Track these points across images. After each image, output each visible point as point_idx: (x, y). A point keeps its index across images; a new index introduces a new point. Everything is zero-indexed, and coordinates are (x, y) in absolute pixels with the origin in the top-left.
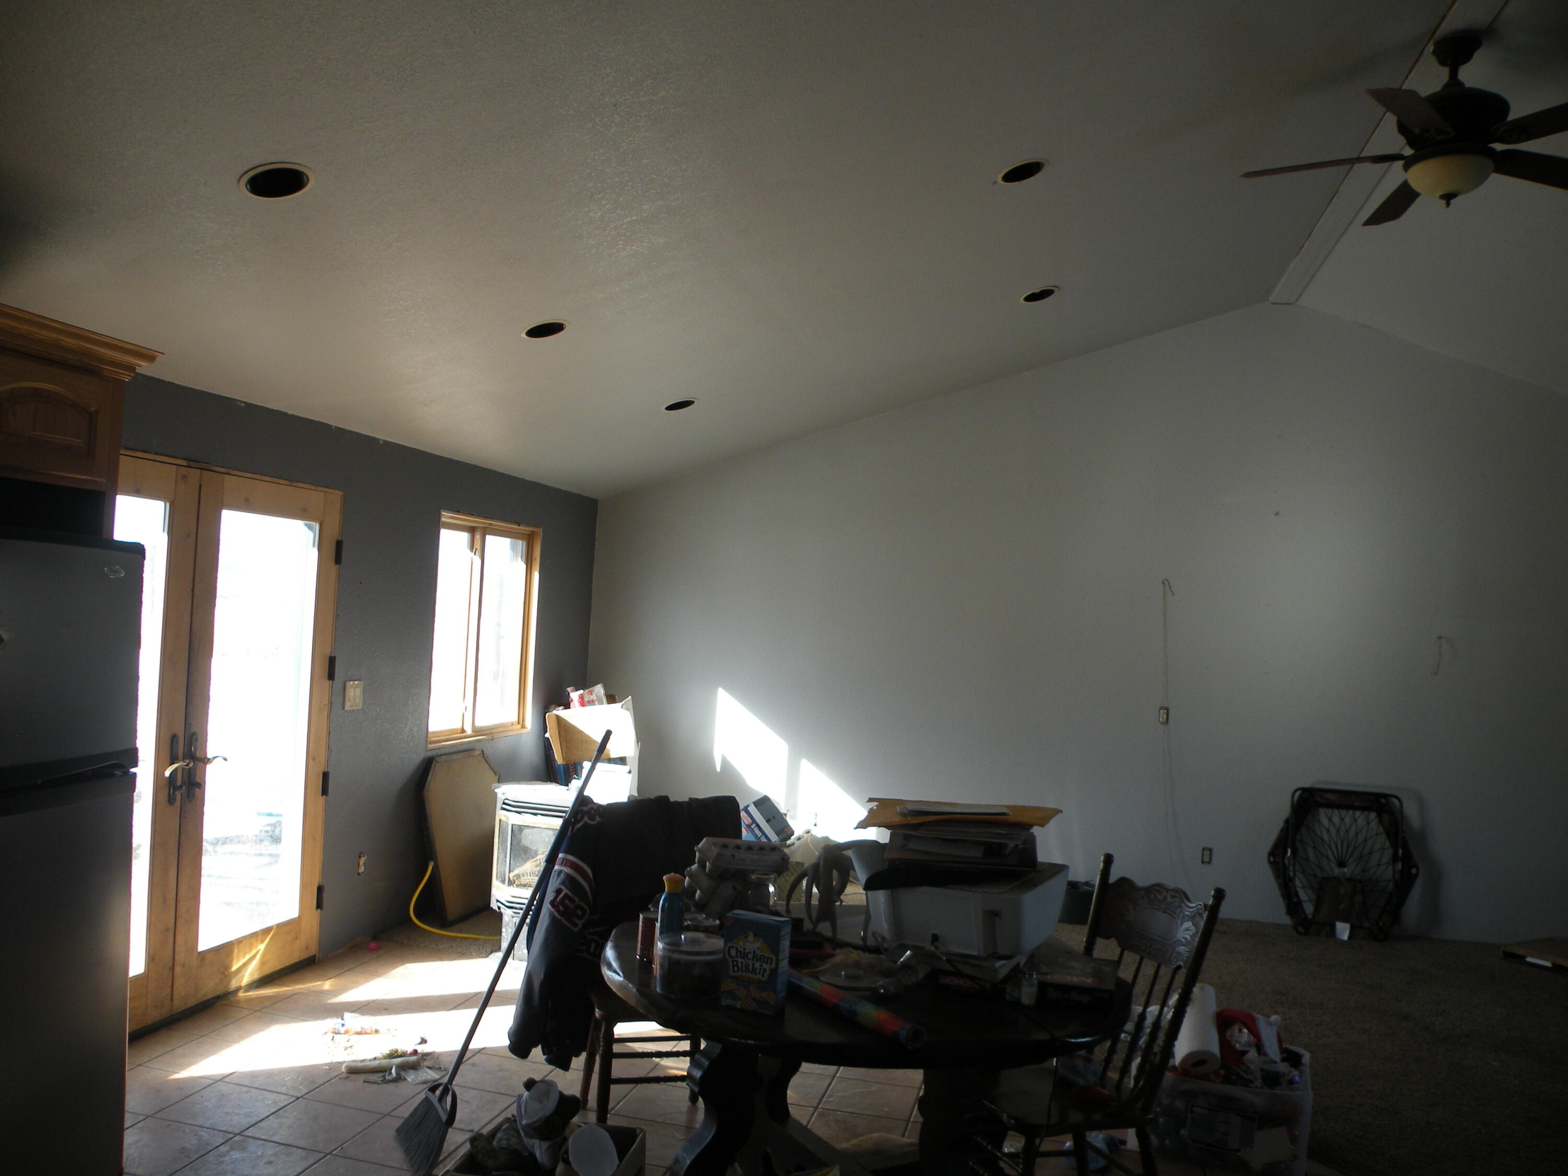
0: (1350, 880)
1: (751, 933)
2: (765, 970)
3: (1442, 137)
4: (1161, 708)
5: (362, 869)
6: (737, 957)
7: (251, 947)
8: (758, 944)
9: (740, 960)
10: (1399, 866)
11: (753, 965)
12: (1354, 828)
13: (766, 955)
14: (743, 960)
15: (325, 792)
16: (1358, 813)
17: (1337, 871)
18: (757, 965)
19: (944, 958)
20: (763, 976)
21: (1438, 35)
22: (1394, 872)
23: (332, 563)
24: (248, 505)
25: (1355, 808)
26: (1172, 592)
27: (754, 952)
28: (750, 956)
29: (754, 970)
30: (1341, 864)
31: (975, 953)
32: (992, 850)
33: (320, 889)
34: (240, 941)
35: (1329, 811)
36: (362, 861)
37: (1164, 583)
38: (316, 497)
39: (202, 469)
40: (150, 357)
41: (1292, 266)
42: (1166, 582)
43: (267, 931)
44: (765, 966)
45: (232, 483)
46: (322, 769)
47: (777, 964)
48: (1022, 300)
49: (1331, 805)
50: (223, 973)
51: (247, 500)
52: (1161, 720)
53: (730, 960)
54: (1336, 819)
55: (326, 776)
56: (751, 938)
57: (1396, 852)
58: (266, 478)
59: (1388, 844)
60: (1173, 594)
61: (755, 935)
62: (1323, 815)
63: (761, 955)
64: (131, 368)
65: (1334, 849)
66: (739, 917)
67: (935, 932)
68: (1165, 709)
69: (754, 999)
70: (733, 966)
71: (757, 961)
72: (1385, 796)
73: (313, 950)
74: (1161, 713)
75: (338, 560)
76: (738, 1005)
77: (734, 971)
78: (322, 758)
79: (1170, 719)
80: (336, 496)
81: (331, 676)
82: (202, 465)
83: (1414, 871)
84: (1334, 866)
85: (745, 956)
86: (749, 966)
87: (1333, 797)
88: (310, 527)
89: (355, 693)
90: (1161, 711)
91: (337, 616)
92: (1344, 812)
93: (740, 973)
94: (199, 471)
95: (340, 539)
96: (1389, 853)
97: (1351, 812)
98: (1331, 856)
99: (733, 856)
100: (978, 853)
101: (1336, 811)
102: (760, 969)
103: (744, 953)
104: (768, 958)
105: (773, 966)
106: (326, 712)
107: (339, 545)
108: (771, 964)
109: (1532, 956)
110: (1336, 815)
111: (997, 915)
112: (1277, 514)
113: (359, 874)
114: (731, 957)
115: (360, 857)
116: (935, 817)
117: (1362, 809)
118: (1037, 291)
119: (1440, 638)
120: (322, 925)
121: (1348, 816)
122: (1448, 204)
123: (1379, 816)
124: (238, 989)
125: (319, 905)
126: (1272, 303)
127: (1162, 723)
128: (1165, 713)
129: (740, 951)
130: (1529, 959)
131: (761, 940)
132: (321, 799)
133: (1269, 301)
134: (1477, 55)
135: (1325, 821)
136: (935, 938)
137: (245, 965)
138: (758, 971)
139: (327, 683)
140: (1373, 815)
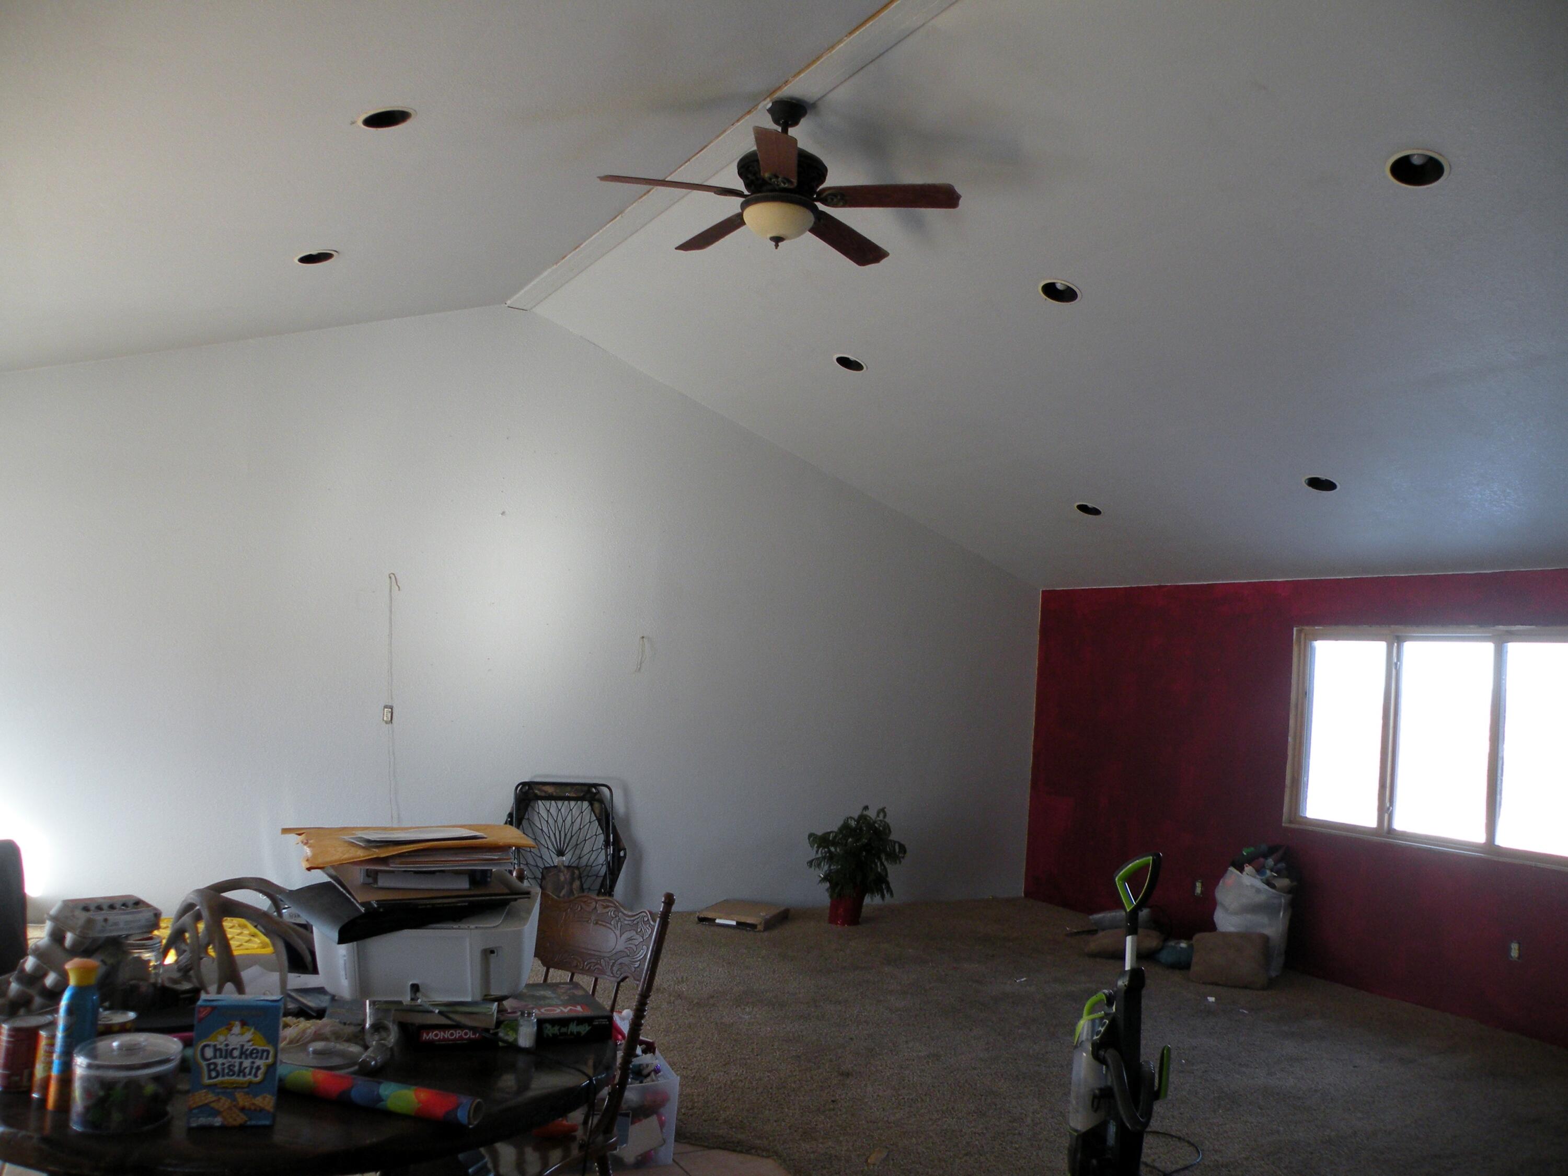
0: (568, 867)
1: (237, 1023)
2: (258, 1068)
3: (786, 185)
4: (386, 707)
6: (215, 1057)
8: (248, 1035)
9: (220, 1061)
10: (611, 850)
11: (241, 1064)
12: (569, 818)
13: (260, 1048)
14: (224, 1061)
16: (573, 803)
17: (557, 860)
18: (247, 1063)
19: (437, 1011)
20: (256, 1076)
21: (779, 95)
22: (607, 856)
25: (569, 799)
26: (399, 587)
27: (242, 1046)
28: (236, 1053)
29: (241, 1071)
30: (561, 853)
31: (469, 999)
32: (478, 878)
35: (547, 803)
37: (390, 577)
41: (546, 273)
42: (391, 575)
44: (259, 1062)
47: (276, 1056)
48: (296, 261)
49: (550, 798)
52: (385, 719)
53: (204, 1063)
54: (553, 811)
56: (237, 1029)
57: (607, 836)
59: (600, 831)
60: (399, 590)
61: (244, 1024)
62: (541, 806)
63: (254, 1049)
65: (553, 840)
66: (215, 1003)
67: (415, 982)
68: (390, 708)
69: (243, 1109)
70: (210, 1071)
71: (246, 1058)
72: (595, 785)
74: (385, 712)
76: (218, 1121)
77: (210, 1077)
79: (394, 717)
83: (622, 854)
84: (554, 856)
85: (229, 1054)
86: (234, 1066)
87: (550, 790)
90: (386, 710)
92: (560, 803)
93: (220, 1079)
96: (602, 838)
97: (566, 802)
98: (551, 847)
99: (106, 920)
100: (463, 884)
101: (553, 802)
102: (252, 1068)
103: (227, 1050)
104: (263, 1051)
105: (270, 1060)
108: (267, 1058)
109: (720, 918)
110: (553, 805)
111: (492, 952)
112: (503, 513)
114: (206, 1060)
116: (412, 846)
117: (576, 799)
118: (314, 252)
119: (643, 637)
121: (564, 806)
122: (777, 246)
123: (591, 804)
126: (509, 307)
127: (386, 722)
128: (389, 712)
129: (220, 1050)
130: (718, 921)
131: (253, 1030)
133: (506, 304)
134: (803, 121)
135: (544, 813)
136: (415, 988)
138: (247, 1071)
140: (586, 804)
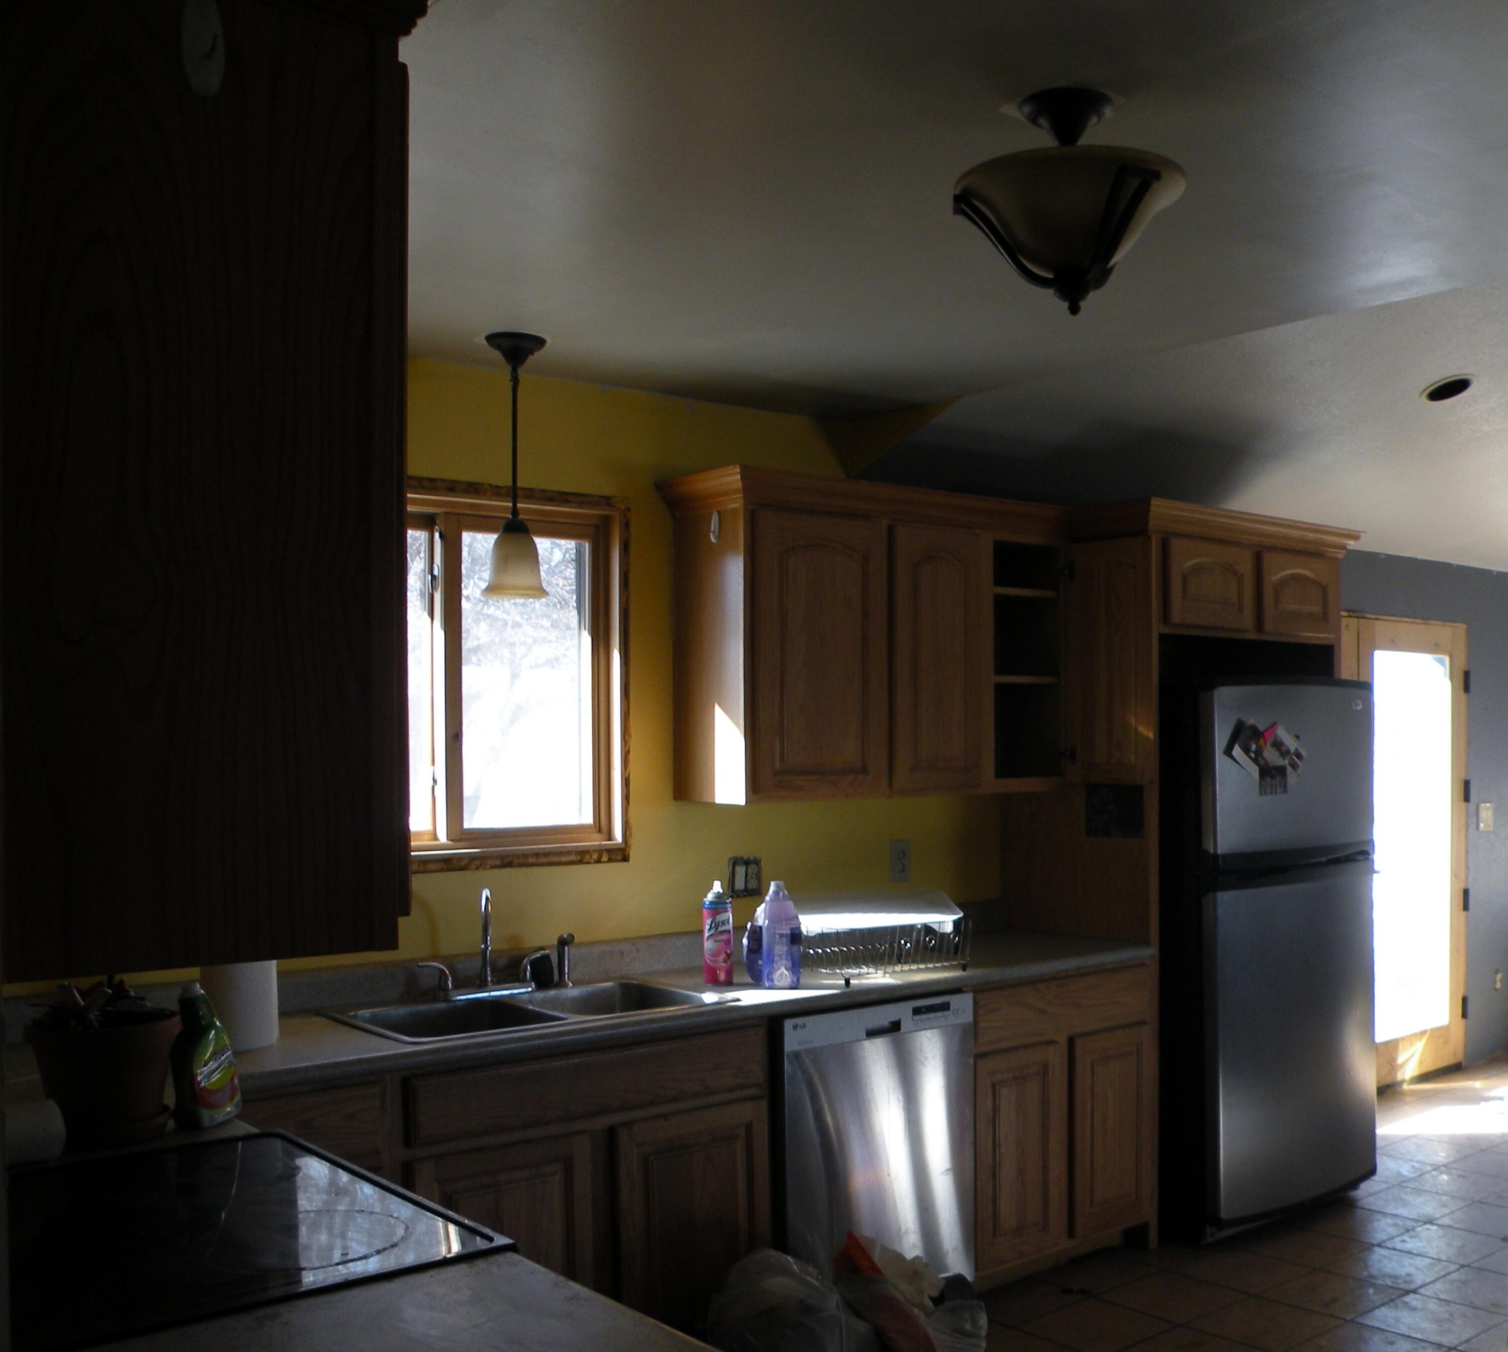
5: (1498, 985)
7: (1412, 1044)
15: (1466, 907)
23: (1462, 692)
24: (1394, 645)
33: (1465, 1000)
34: (1403, 1039)
36: (1499, 976)
38: (1444, 631)
39: (1358, 618)
40: (1355, 537)
43: (1423, 1033)
45: (1382, 627)
46: (1462, 886)
50: (1391, 1065)
51: (1393, 641)
55: (1466, 892)
58: (1405, 619)
64: (1343, 547)
73: (1459, 1057)
75: (1467, 689)
78: (1462, 875)
80: (1461, 628)
81: (1467, 798)
82: (1358, 614)
88: (1441, 662)
89: (1487, 812)
91: (1469, 742)
94: (1357, 619)
95: (1466, 669)
106: (1463, 833)
107: (1467, 675)
113: (1496, 989)
115: (1496, 973)
120: (1467, 1032)
124: (1403, 1081)
125: (1464, 1015)
132: (1463, 914)
137: (1407, 1061)
139: (1464, 804)
